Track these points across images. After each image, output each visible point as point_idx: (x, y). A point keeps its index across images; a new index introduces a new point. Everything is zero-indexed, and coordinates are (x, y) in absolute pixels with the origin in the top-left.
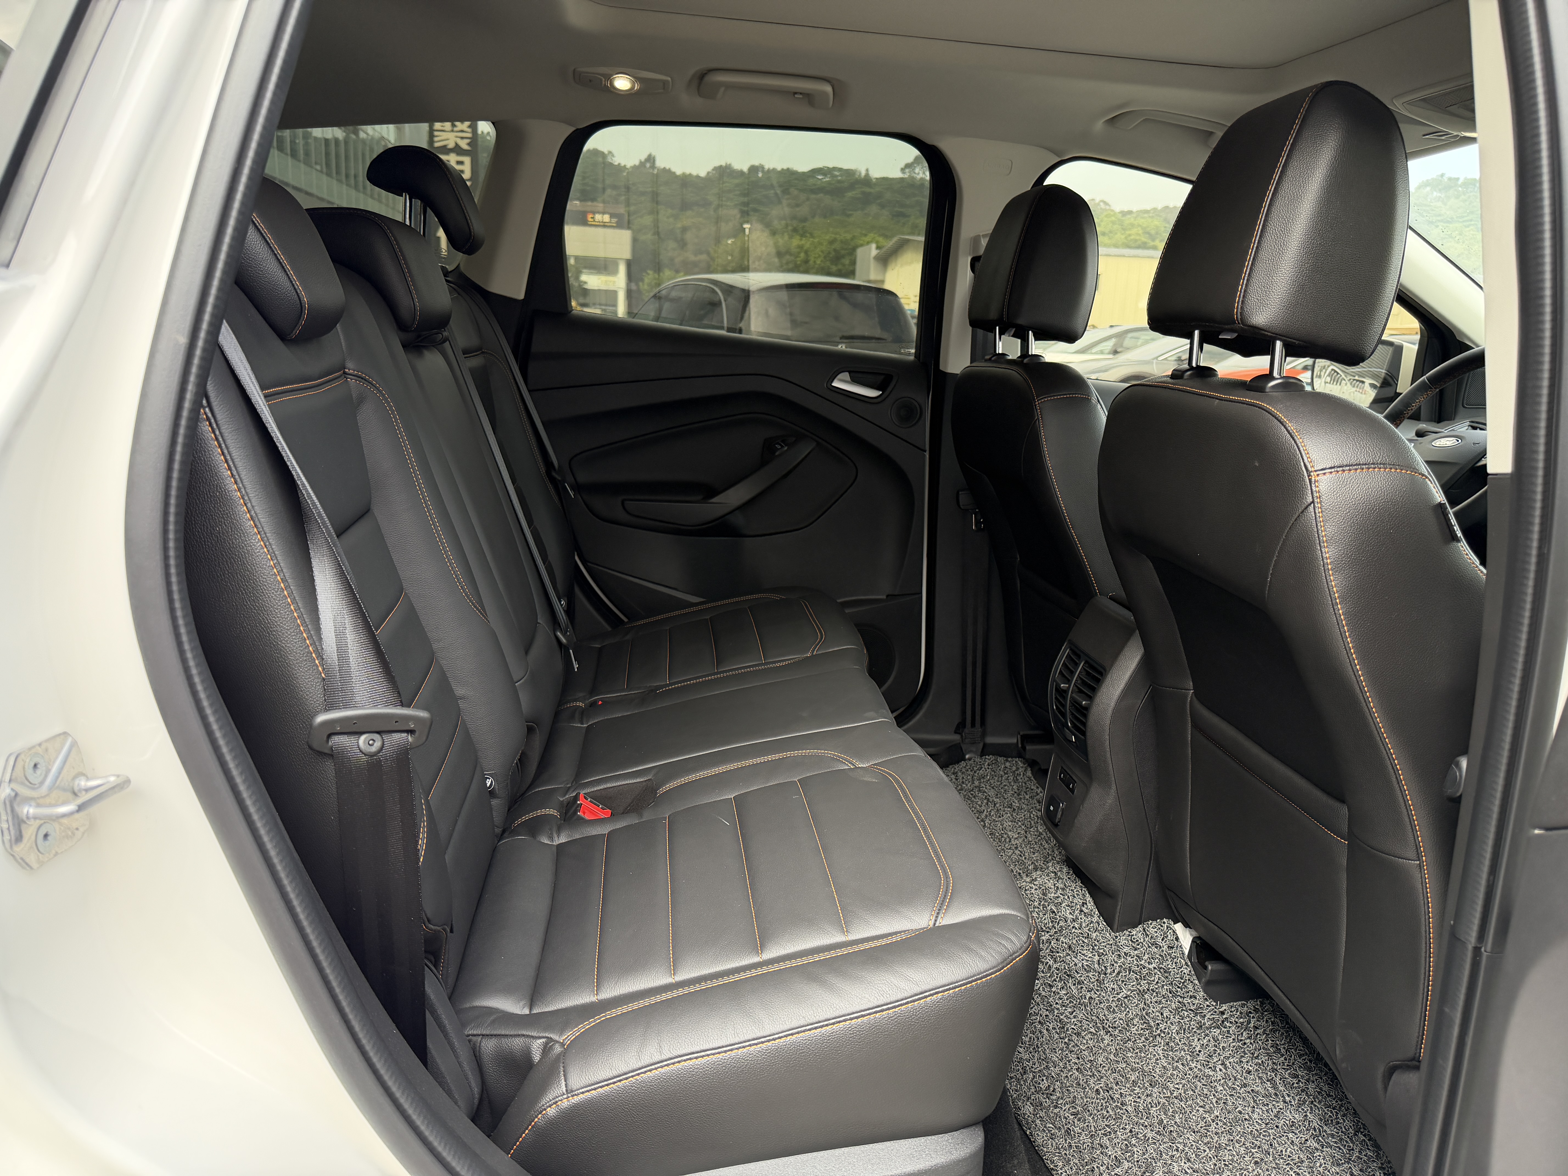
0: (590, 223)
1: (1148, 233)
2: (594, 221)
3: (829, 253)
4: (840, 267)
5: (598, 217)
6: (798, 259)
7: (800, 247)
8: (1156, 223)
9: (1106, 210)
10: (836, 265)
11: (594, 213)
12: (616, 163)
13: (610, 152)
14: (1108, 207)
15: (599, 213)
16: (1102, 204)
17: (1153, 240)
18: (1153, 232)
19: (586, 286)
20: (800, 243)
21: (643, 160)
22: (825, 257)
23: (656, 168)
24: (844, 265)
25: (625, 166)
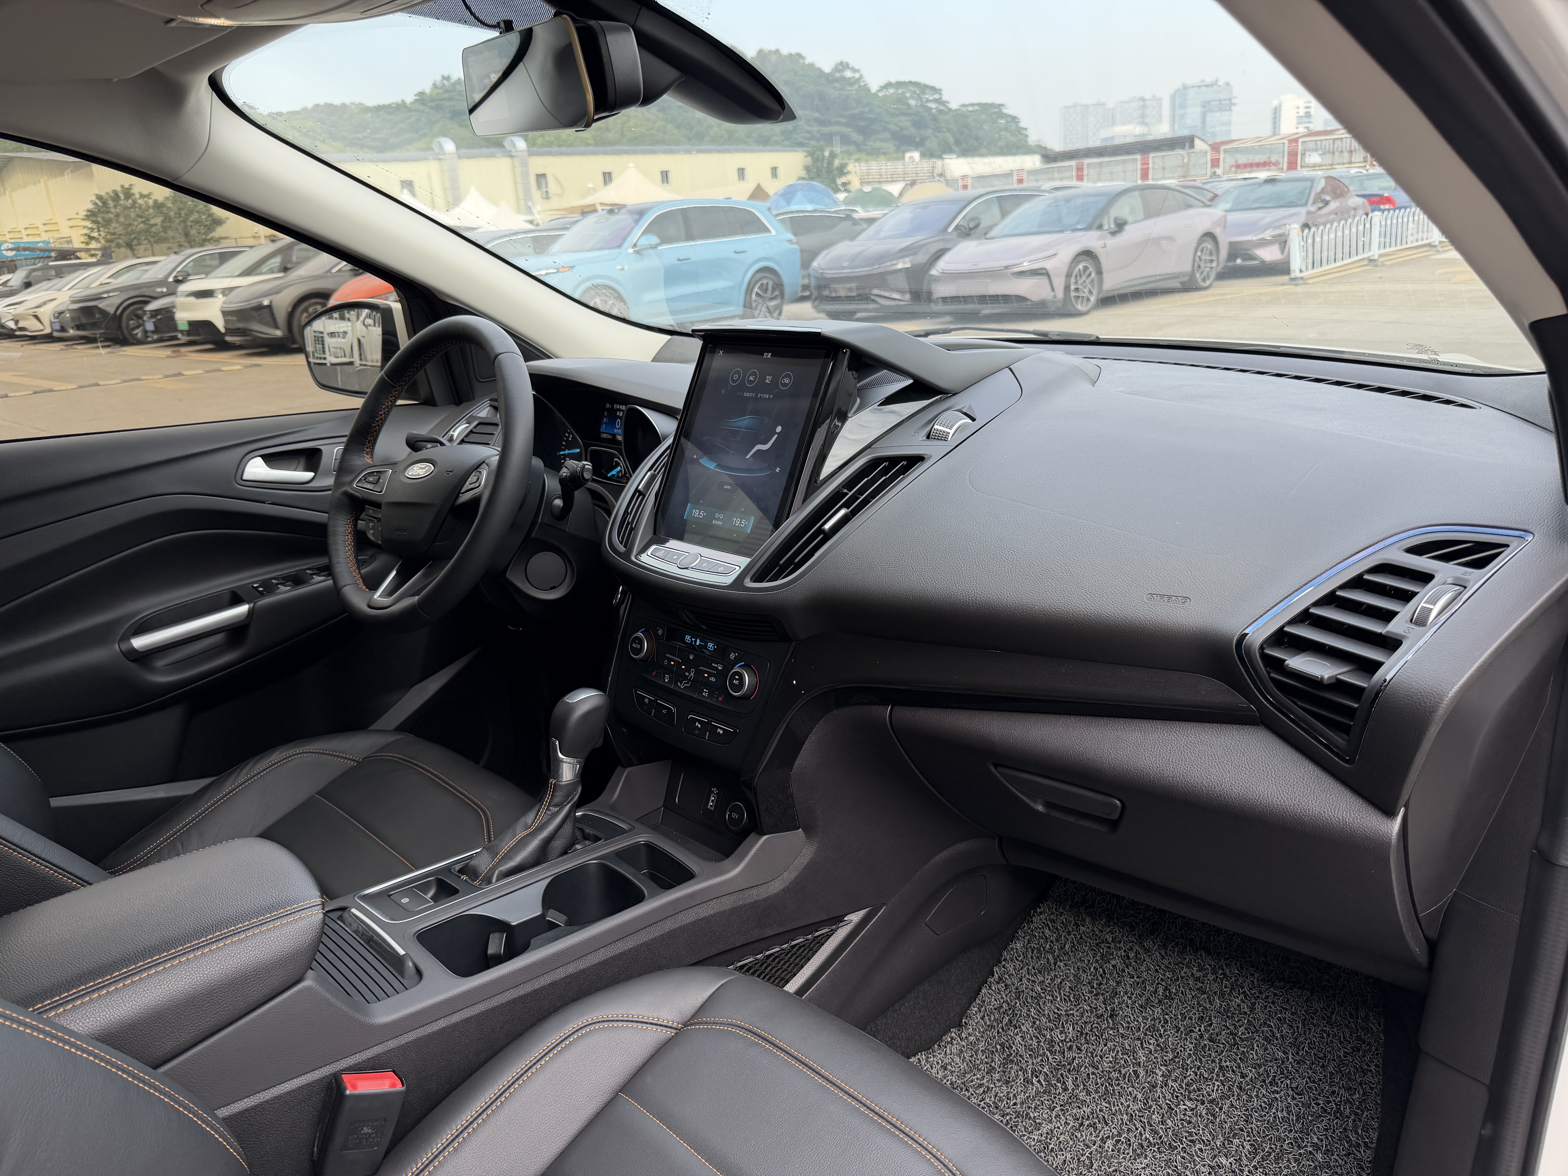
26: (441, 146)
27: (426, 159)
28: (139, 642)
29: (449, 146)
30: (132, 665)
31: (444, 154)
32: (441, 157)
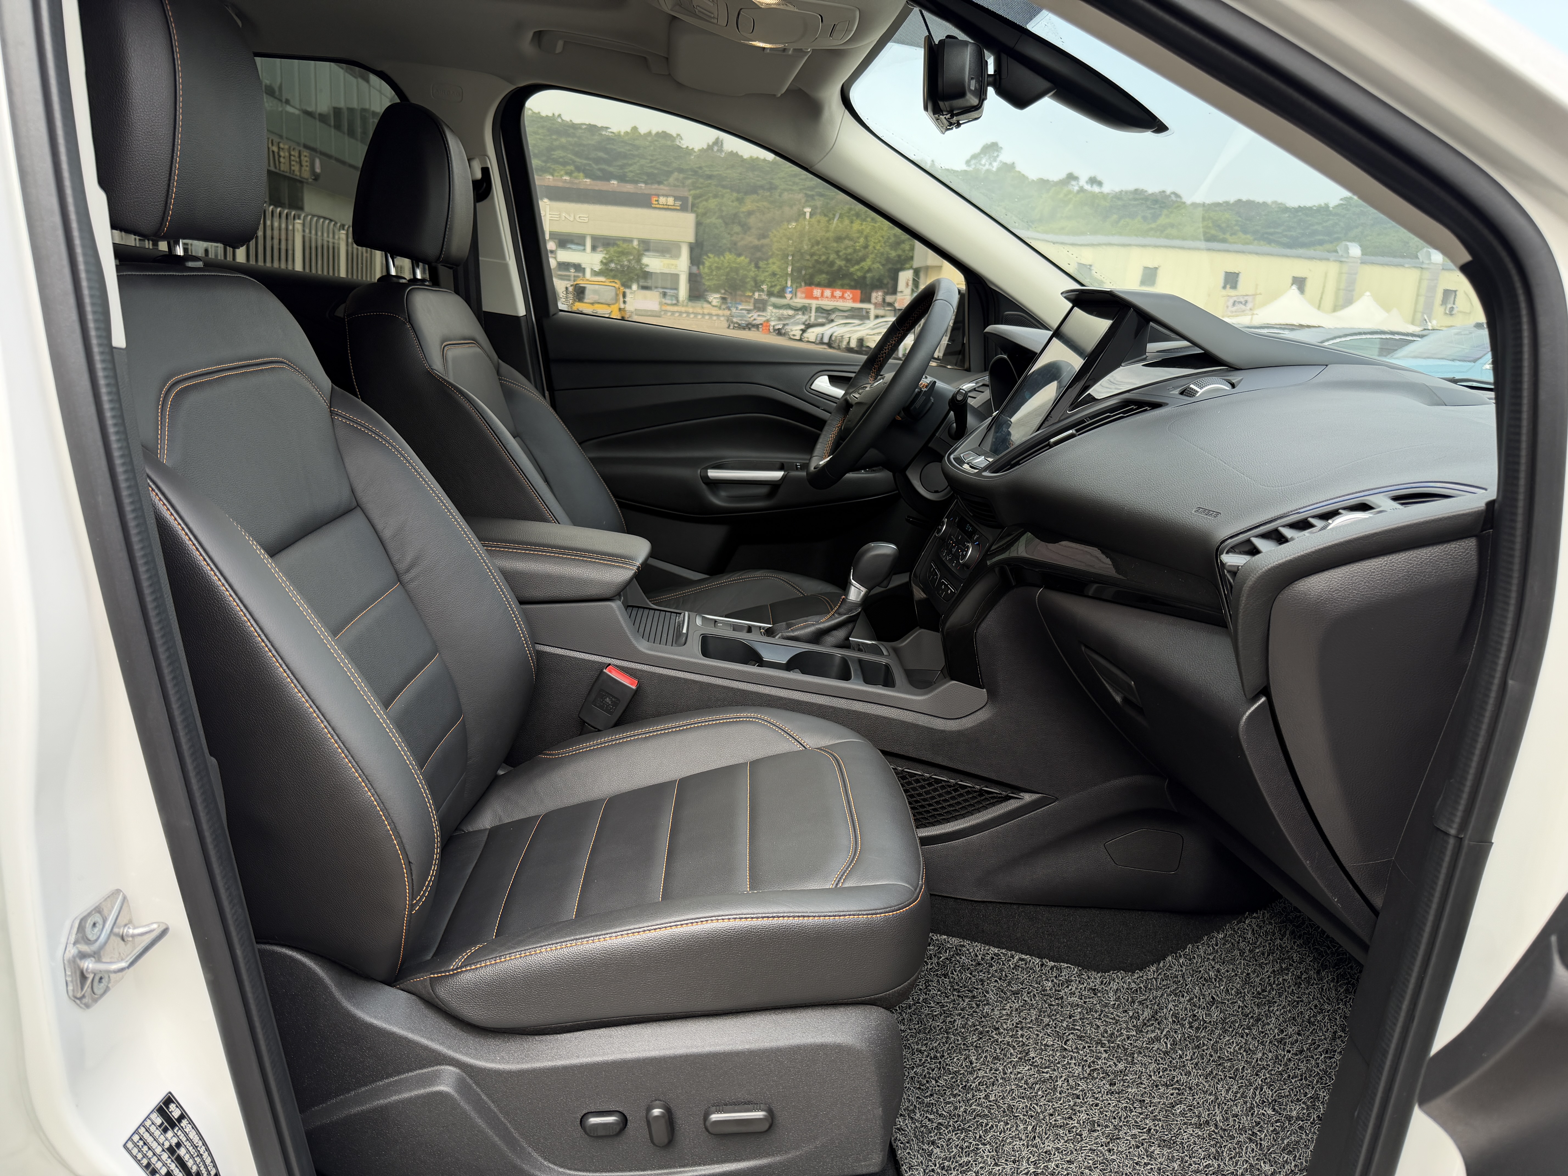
0: (653, 206)
1: (1219, 226)
2: (659, 204)
3: (889, 238)
4: (900, 252)
5: (662, 200)
6: (857, 244)
7: (860, 232)
8: (1227, 215)
9: (1177, 201)
10: (896, 250)
11: (658, 196)
12: (684, 146)
13: (678, 135)
14: (1179, 200)
15: (663, 195)
16: (1173, 196)
17: (1224, 233)
18: (1224, 225)
19: (647, 269)
20: (860, 228)
21: (711, 143)
22: (885, 243)
23: (723, 151)
24: (904, 251)
25: (693, 149)
26: (1347, 249)
27: (1328, 259)
28: (713, 474)
29: (1355, 250)
30: (704, 486)
31: (1348, 257)
32: (1343, 259)
